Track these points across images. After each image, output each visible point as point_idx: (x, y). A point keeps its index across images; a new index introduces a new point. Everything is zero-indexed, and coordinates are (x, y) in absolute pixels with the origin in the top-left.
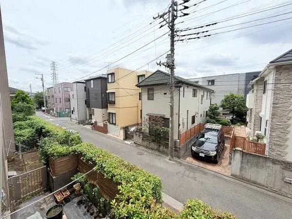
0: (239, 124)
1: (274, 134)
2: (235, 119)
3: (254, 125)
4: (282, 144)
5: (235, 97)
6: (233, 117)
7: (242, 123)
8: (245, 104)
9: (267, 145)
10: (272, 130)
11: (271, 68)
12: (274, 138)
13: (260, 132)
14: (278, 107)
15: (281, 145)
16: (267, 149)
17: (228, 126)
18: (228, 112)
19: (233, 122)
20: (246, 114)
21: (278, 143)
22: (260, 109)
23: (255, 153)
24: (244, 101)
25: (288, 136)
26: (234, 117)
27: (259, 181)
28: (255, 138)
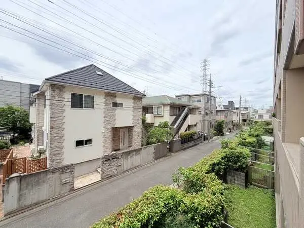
0: (21, 143)
1: (53, 146)
2: (17, 137)
3: (38, 140)
4: (59, 152)
5: (16, 111)
6: (13, 136)
7: (26, 141)
8: (28, 118)
9: (48, 157)
10: (52, 142)
11: (46, 84)
12: (54, 149)
13: (42, 147)
14: (55, 121)
15: (59, 154)
16: (48, 161)
17: (5, 149)
18: (5, 130)
19: (14, 142)
20: (30, 130)
21: (57, 152)
22: (42, 124)
23: (37, 170)
24: (28, 115)
25: (64, 144)
26: (16, 135)
27: (41, 199)
28: (38, 154)
